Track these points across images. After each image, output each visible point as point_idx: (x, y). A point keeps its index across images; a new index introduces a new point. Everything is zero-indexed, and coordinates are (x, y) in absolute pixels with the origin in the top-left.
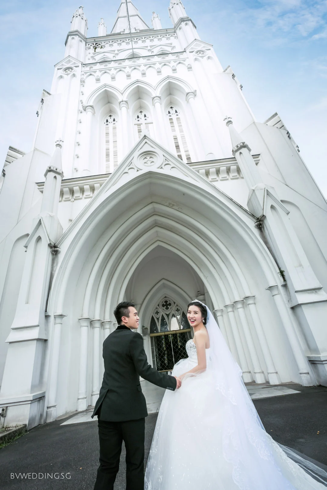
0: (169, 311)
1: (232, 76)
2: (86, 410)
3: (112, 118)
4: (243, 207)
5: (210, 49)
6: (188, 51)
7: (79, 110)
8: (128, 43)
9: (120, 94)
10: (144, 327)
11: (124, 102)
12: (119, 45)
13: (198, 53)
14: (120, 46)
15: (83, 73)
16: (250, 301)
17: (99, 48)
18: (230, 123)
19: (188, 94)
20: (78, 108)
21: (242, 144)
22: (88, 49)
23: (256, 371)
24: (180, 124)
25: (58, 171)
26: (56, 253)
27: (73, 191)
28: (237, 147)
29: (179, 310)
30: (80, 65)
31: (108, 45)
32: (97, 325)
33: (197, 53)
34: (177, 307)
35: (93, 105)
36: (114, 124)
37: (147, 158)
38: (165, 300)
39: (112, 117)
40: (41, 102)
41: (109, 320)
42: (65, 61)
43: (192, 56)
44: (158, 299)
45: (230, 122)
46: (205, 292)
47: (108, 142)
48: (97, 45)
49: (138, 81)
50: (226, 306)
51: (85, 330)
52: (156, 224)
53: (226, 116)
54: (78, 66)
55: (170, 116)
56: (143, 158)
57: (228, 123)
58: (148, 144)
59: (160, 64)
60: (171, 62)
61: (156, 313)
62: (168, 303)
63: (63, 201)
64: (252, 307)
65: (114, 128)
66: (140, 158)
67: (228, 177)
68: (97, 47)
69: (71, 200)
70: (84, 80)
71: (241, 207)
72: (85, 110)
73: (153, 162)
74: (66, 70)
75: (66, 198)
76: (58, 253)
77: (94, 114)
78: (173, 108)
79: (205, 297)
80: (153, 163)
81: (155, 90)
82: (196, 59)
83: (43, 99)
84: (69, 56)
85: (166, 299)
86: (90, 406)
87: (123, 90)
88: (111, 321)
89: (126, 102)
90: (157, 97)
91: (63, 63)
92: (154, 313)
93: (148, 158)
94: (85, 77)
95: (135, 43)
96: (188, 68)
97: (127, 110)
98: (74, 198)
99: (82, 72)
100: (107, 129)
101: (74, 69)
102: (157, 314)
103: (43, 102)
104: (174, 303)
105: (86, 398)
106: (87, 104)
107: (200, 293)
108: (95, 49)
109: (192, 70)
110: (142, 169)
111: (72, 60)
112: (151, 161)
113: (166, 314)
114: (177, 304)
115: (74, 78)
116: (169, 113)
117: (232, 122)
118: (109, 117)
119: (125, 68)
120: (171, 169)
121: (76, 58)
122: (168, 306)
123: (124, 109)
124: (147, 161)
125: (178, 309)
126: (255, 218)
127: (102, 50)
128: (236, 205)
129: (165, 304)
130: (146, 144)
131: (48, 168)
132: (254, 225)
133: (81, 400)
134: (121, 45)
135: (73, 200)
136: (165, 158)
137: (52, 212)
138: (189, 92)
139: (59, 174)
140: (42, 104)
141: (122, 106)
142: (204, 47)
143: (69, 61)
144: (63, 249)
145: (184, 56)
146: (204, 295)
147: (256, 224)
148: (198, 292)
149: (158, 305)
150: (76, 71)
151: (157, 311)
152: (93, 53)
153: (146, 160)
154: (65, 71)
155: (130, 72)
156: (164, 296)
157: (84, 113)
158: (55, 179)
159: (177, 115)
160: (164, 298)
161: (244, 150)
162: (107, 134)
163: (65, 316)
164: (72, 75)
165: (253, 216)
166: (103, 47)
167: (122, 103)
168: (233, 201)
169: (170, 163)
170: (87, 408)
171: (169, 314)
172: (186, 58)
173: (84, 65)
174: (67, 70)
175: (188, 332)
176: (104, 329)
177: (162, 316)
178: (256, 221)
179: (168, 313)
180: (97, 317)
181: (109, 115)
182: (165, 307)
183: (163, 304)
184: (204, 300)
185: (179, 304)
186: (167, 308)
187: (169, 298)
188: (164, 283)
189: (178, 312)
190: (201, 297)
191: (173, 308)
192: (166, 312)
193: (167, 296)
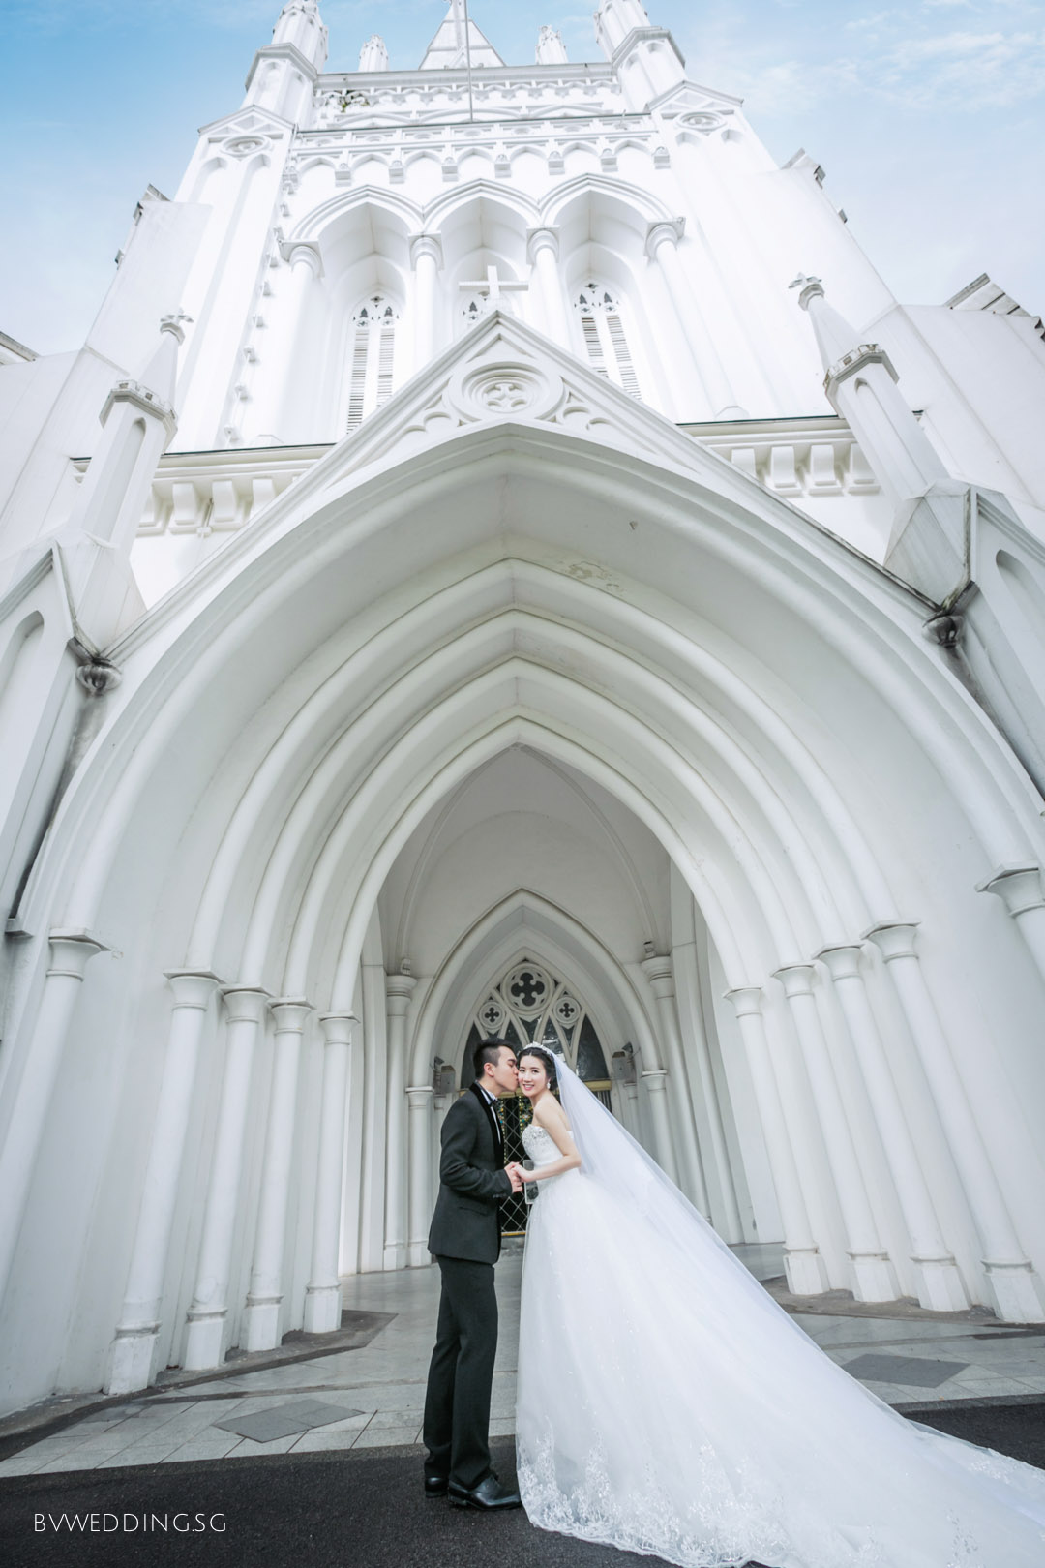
0: (534, 1010)
1: (816, 172)
2: (149, 1387)
3: (383, 306)
4: (875, 563)
5: (732, 113)
6: (656, 113)
7: (268, 256)
8: (456, 96)
9: (416, 216)
10: (441, 1062)
11: (426, 240)
12: (426, 100)
13: (692, 121)
14: (427, 104)
15: (294, 154)
16: (897, 945)
17: (358, 105)
18: (813, 293)
19: (653, 227)
20: (266, 248)
21: (865, 350)
22: (321, 105)
23: (922, 1254)
24: (618, 336)
25: (154, 401)
26: (100, 689)
27: (211, 500)
28: (847, 360)
29: (572, 1010)
30: (287, 133)
31: (390, 98)
32: (249, 1009)
33: (689, 119)
34: (566, 999)
35: (317, 243)
36: (388, 323)
37: (499, 390)
38: (524, 971)
39: (380, 303)
40: (135, 216)
41: (302, 999)
42: (239, 119)
43: (673, 129)
44: (501, 965)
45: (814, 289)
46: (674, 943)
47: (358, 375)
48: (352, 97)
49: (481, 184)
50: (782, 973)
51: (188, 1024)
52: (514, 651)
53: (800, 274)
54: (278, 137)
55: (586, 310)
56: (484, 387)
57: (810, 292)
58: (509, 342)
59: (561, 142)
60: (598, 141)
61: (487, 1016)
62: (533, 983)
63: (168, 532)
64: (904, 969)
65: (388, 336)
66: (474, 386)
67: (799, 486)
68: (353, 101)
69: (199, 531)
70: (295, 175)
71: (867, 562)
72: (288, 261)
73: (521, 402)
74: (237, 145)
75: (179, 523)
76: (108, 690)
77: (318, 275)
78: (596, 288)
79: (671, 965)
80: (519, 407)
81: (540, 211)
82: (683, 138)
83: (142, 205)
84: (254, 106)
85: (528, 968)
86: (176, 1367)
87: (428, 205)
88: (311, 1003)
89: (434, 239)
90: (544, 229)
91: (231, 125)
92: (482, 1016)
93: (505, 388)
94: (300, 165)
95: (477, 98)
96: (658, 160)
97: (437, 273)
98: (212, 522)
99: (290, 151)
100: (362, 336)
101: (265, 144)
102: (492, 1020)
103: (141, 214)
104: (557, 984)
105: (154, 1330)
106: (298, 236)
107: (653, 950)
108: (344, 107)
109: (669, 167)
110: (477, 417)
111: (259, 116)
112: (513, 400)
113: (525, 1023)
114: (565, 988)
115: (264, 170)
116: (583, 300)
117: (823, 292)
118: (373, 302)
119: (439, 148)
120: (591, 426)
121: (278, 114)
122: (534, 994)
123: (425, 264)
124: (500, 399)
125: (566, 1005)
126: (926, 604)
127: (368, 110)
128: (848, 554)
129: (521, 984)
130: (501, 343)
131: (117, 387)
132: (925, 630)
133: (131, 1339)
134: (431, 100)
135: (208, 530)
136: (569, 389)
137: (108, 540)
138: (658, 221)
139: (158, 414)
140: (137, 224)
141: (421, 250)
142: (711, 105)
143: (251, 121)
144: (131, 676)
145: (646, 124)
146: (668, 955)
147: (934, 624)
148: (647, 943)
149: (498, 988)
150: (271, 150)
151: (492, 1010)
152: (336, 116)
153: (495, 394)
154: (236, 148)
155: (456, 160)
156: (521, 958)
157: (284, 267)
158: (137, 431)
159: (610, 309)
160: (518, 964)
161: (870, 372)
162: (361, 351)
163: (103, 948)
164: (256, 158)
165: (918, 596)
166: (371, 102)
167: (420, 241)
168: (835, 538)
169: (586, 404)
170: (154, 1378)
171: (535, 1021)
172: (652, 131)
173: (301, 134)
174: (241, 147)
175: (601, 1092)
176: (275, 1035)
177: (511, 1025)
178: (932, 615)
179: (530, 1019)
180: (252, 978)
181: (374, 297)
182: (522, 995)
183: (517, 984)
184: (669, 974)
185: (571, 989)
186: (529, 1001)
187: (539, 963)
188: (523, 906)
189: (567, 1016)
190: (657, 964)
191: (548, 1001)
192: (523, 1013)
193: (530, 956)
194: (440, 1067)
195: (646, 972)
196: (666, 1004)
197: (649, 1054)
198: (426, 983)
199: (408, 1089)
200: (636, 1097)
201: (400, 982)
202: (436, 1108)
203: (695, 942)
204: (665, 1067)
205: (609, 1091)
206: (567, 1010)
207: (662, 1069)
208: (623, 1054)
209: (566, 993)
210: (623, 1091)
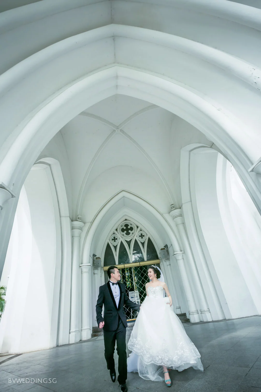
0: (130, 236)
10: (96, 256)
29: (144, 236)
34: (141, 232)
44: (117, 222)
46: (183, 203)
61: (113, 240)
62: (129, 227)
79: (182, 211)
85: (127, 222)
92: (111, 240)
102: (115, 241)
104: (137, 227)
107: (174, 207)
114: (141, 228)
122: (130, 231)
125: (141, 234)
129: (125, 228)
146: (181, 208)
148: (172, 205)
149: (117, 230)
151: (114, 237)
156: (124, 219)
160: (124, 221)
171: (131, 241)
177: (122, 243)
179: (128, 240)
182: (125, 232)
183: (123, 228)
184: (181, 215)
185: (143, 229)
186: (128, 234)
187: (131, 220)
188: (124, 197)
189: (142, 238)
190: (176, 212)
191: (135, 233)
192: (126, 238)
193: (127, 218)
194: (95, 258)
195: (172, 216)
196: (181, 227)
197: (176, 247)
198: (88, 225)
199: (81, 265)
200: (170, 265)
201: (77, 224)
202: (94, 274)
203: (191, 201)
204: (183, 251)
205: (159, 264)
206: (142, 236)
207: (181, 251)
208: (164, 249)
209: (141, 230)
210: (164, 263)
